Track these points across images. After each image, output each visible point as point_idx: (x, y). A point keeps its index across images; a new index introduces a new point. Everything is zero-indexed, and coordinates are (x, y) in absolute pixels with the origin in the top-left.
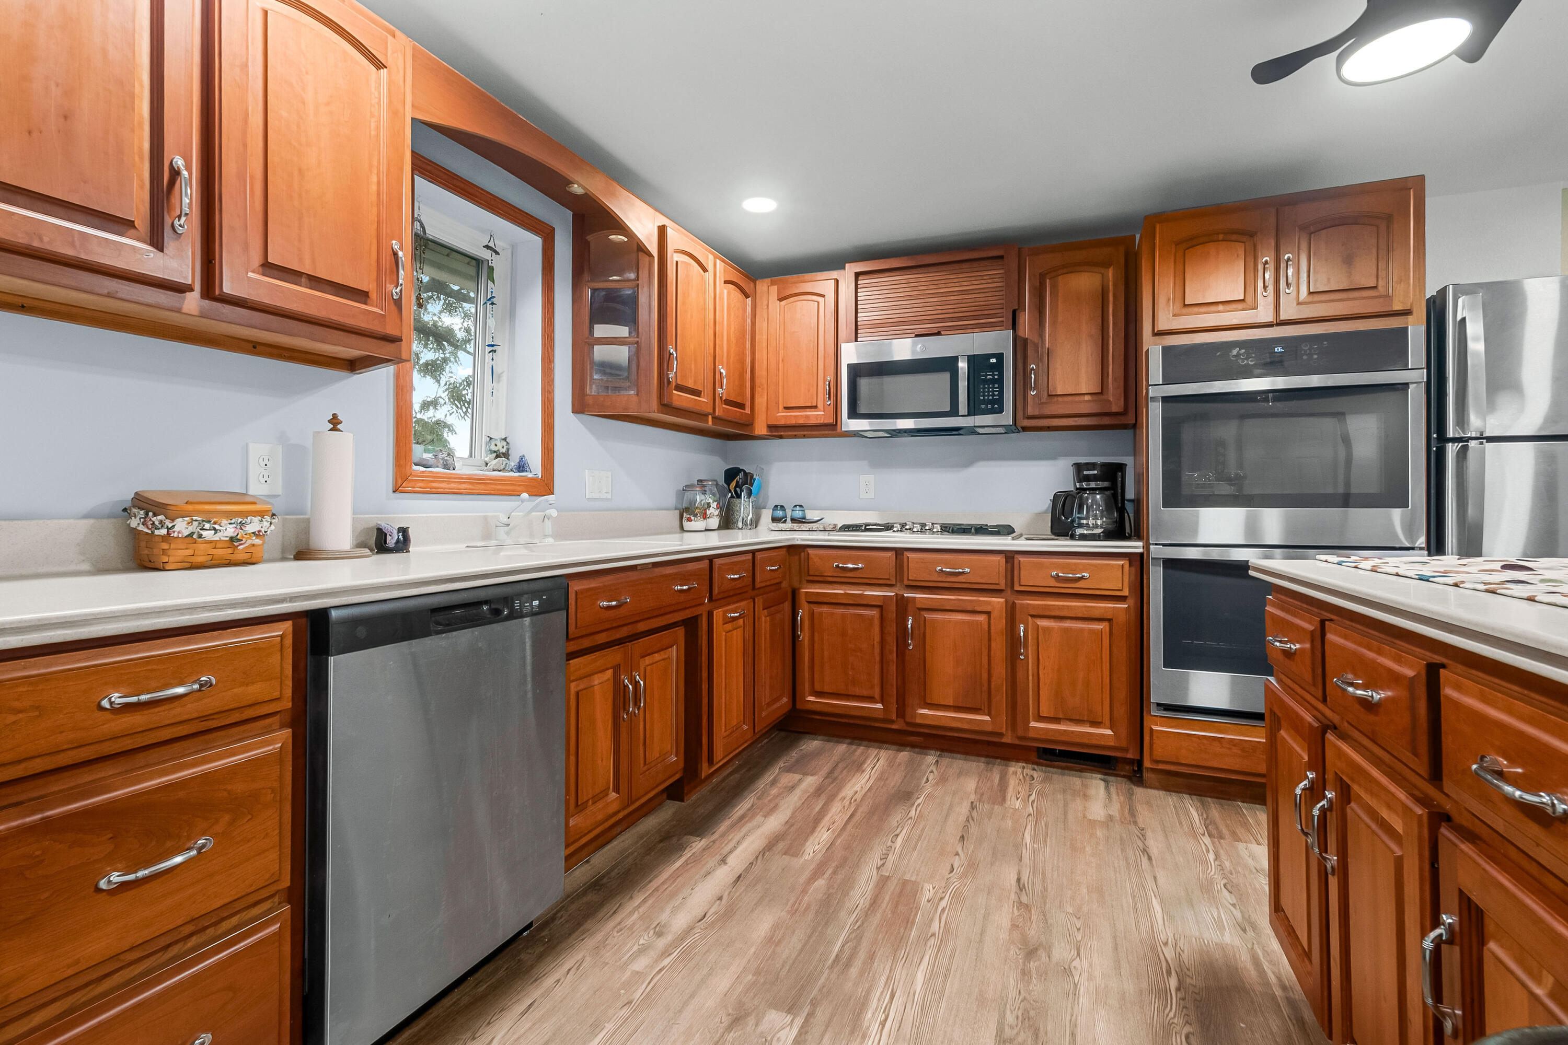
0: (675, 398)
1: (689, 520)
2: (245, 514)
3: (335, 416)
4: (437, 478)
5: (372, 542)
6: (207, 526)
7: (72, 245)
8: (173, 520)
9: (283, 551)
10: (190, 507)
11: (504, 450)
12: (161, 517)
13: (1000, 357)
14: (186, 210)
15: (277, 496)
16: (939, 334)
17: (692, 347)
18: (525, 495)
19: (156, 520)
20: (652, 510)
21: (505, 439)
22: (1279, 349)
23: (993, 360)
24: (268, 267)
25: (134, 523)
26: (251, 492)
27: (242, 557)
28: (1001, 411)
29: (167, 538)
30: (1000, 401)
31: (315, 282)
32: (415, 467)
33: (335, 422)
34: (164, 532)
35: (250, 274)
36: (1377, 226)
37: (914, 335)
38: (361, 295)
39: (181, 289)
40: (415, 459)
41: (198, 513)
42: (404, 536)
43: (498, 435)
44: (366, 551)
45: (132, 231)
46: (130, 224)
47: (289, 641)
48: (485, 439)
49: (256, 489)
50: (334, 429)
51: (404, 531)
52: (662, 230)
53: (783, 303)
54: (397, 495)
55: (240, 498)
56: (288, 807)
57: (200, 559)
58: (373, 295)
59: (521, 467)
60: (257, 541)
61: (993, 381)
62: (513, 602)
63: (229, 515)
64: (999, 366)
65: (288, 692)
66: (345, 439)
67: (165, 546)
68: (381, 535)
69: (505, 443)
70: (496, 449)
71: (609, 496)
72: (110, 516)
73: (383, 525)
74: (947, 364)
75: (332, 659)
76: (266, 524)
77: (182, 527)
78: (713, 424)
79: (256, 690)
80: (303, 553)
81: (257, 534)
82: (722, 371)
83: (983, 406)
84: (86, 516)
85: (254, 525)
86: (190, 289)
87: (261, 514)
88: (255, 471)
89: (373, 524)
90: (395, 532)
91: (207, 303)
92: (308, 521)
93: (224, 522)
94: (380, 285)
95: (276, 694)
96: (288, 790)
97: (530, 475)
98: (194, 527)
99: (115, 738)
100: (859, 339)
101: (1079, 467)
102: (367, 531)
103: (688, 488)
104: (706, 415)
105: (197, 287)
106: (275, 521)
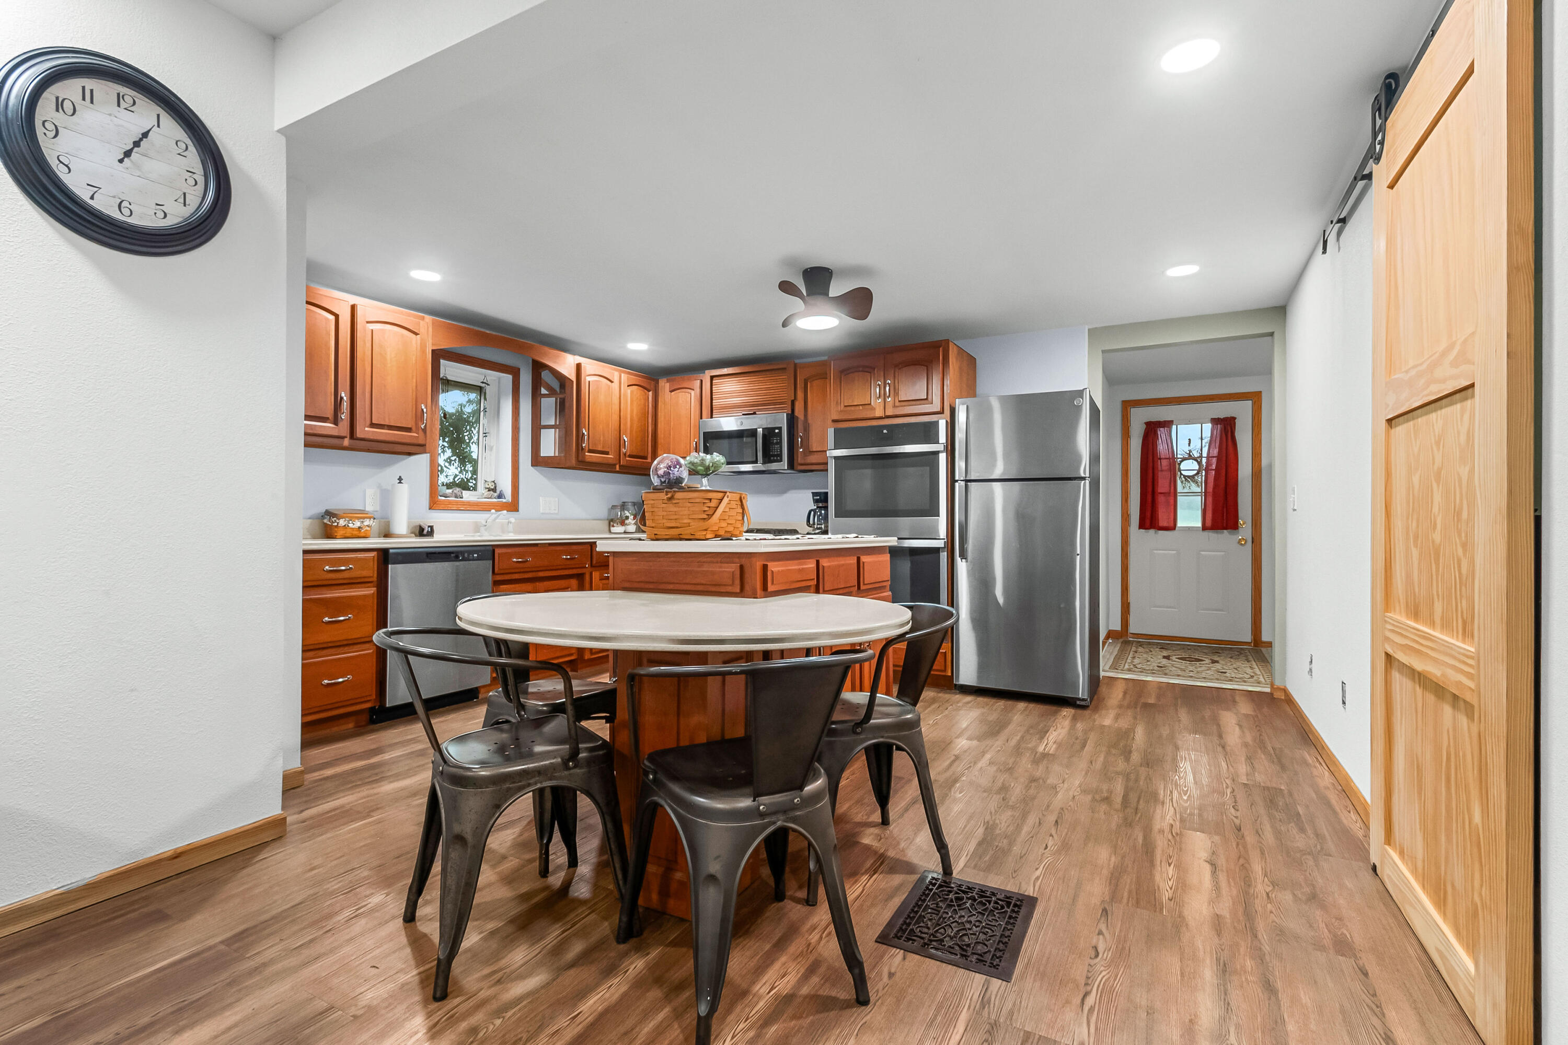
0: (587, 457)
1: (613, 526)
2: (364, 518)
3: (400, 477)
4: (450, 503)
5: (417, 532)
6: (350, 522)
7: (312, 429)
8: (339, 520)
9: (379, 534)
10: (345, 515)
11: (493, 487)
12: (335, 519)
13: (780, 428)
14: (345, 411)
15: (376, 511)
16: (754, 413)
17: (601, 427)
18: (493, 511)
19: (333, 519)
20: (588, 520)
21: (494, 482)
22: (885, 431)
23: (777, 431)
24: (373, 425)
25: (325, 521)
26: (367, 510)
27: (362, 535)
28: (781, 461)
29: (337, 526)
30: (780, 455)
31: (390, 427)
32: (440, 498)
33: (400, 479)
34: (336, 524)
35: (366, 429)
36: (927, 366)
37: (741, 414)
38: (409, 430)
39: (343, 438)
40: (441, 494)
41: (347, 517)
42: (431, 529)
43: (490, 479)
44: (413, 535)
45: (329, 421)
46: (328, 418)
47: (376, 558)
48: (483, 481)
49: (369, 508)
50: (400, 483)
51: (432, 527)
52: (579, 366)
53: (673, 393)
54: (431, 511)
55: (362, 512)
56: (375, 614)
57: (348, 535)
58: (414, 429)
59: (500, 496)
60: (368, 529)
61: (777, 443)
62: (464, 554)
63: (358, 518)
64: (780, 433)
65: (375, 575)
66: (404, 487)
67: (336, 529)
68: (421, 529)
69: (493, 484)
70: (488, 487)
71: (556, 512)
72: (317, 518)
73: (422, 524)
74: (753, 433)
75: (390, 566)
76: (371, 522)
77: (342, 522)
78: (620, 468)
79: (365, 573)
80: (387, 535)
81: (368, 526)
82: (625, 438)
83: (772, 458)
84: (310, 518)
85: (367, 522)
86: (346, 437)
87: (370, 518)
88: (368, 501)
89: (418, 524)
90: (427, 527)
91: (352, 441)
92: (389, 522)
93: (356, 521)
94: (416, 424)
95: (372, 575)
96: (375, 608)
97: (504, 500)
98: (346, 523)
99: (326, 580)
100: (714, 416)
101: (814, 494)
102: (415, 527)
103: (614, 507)
104: (615, 465)
105: (348, 436)
106: (375, 521)
